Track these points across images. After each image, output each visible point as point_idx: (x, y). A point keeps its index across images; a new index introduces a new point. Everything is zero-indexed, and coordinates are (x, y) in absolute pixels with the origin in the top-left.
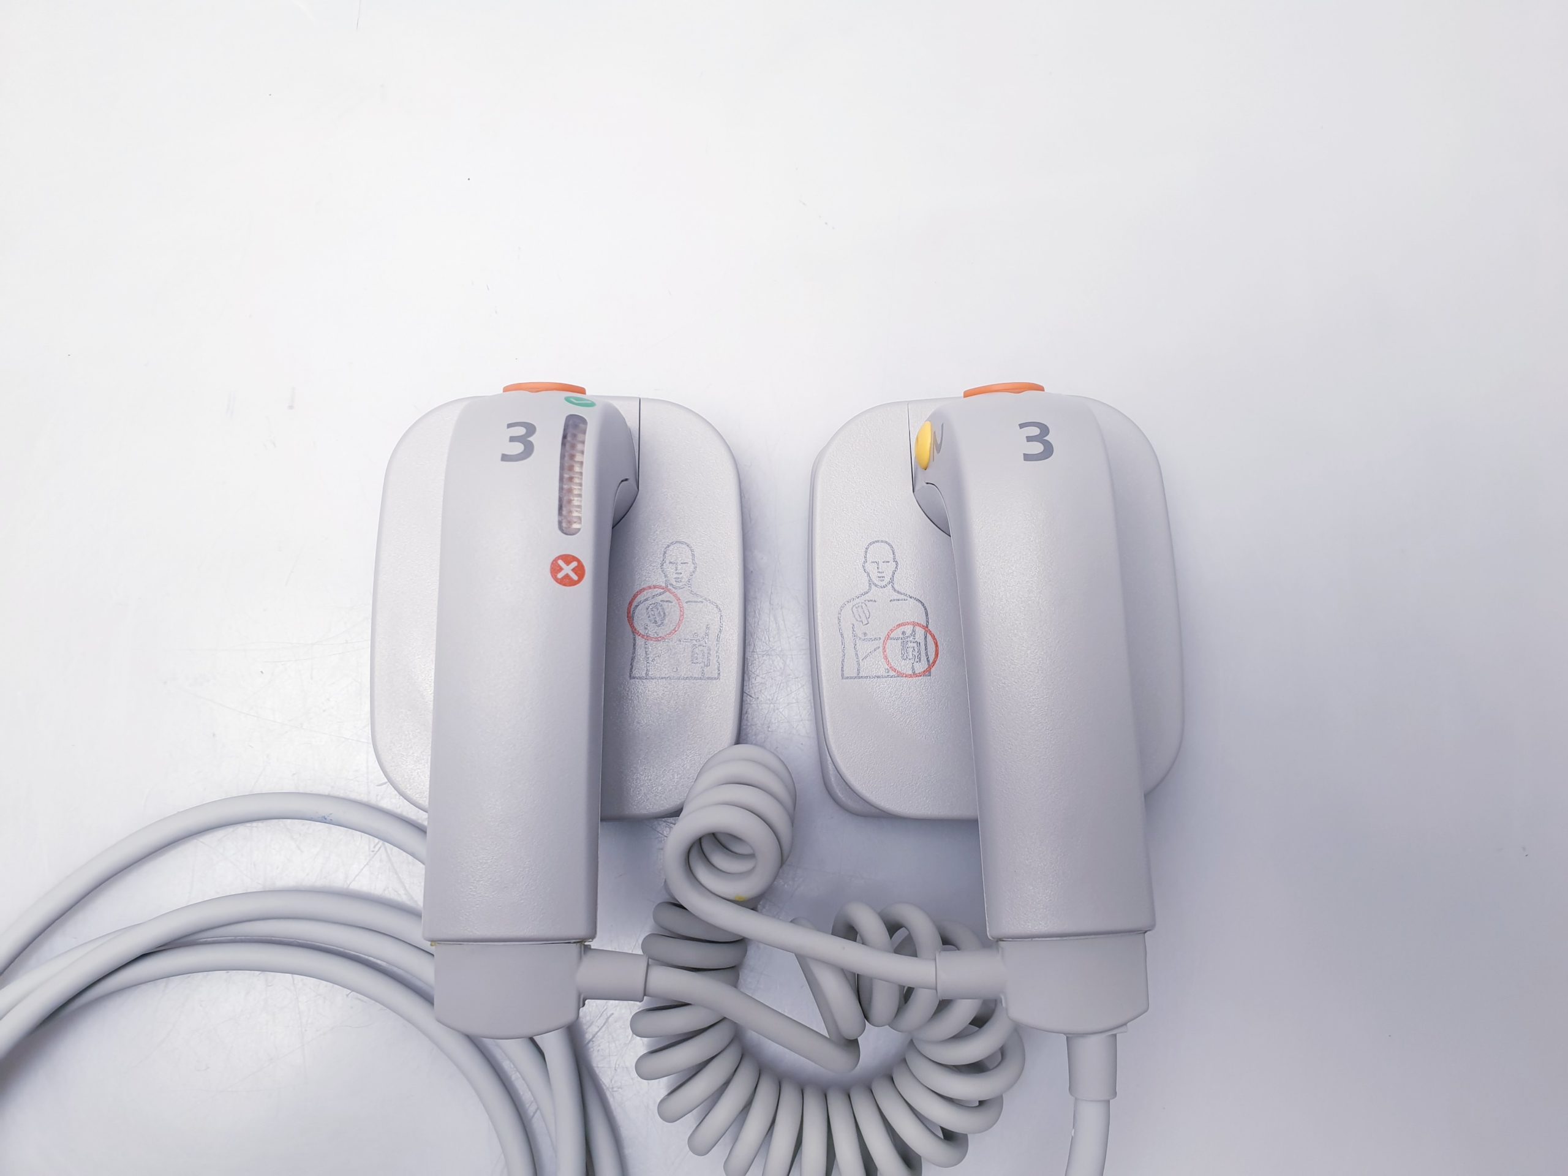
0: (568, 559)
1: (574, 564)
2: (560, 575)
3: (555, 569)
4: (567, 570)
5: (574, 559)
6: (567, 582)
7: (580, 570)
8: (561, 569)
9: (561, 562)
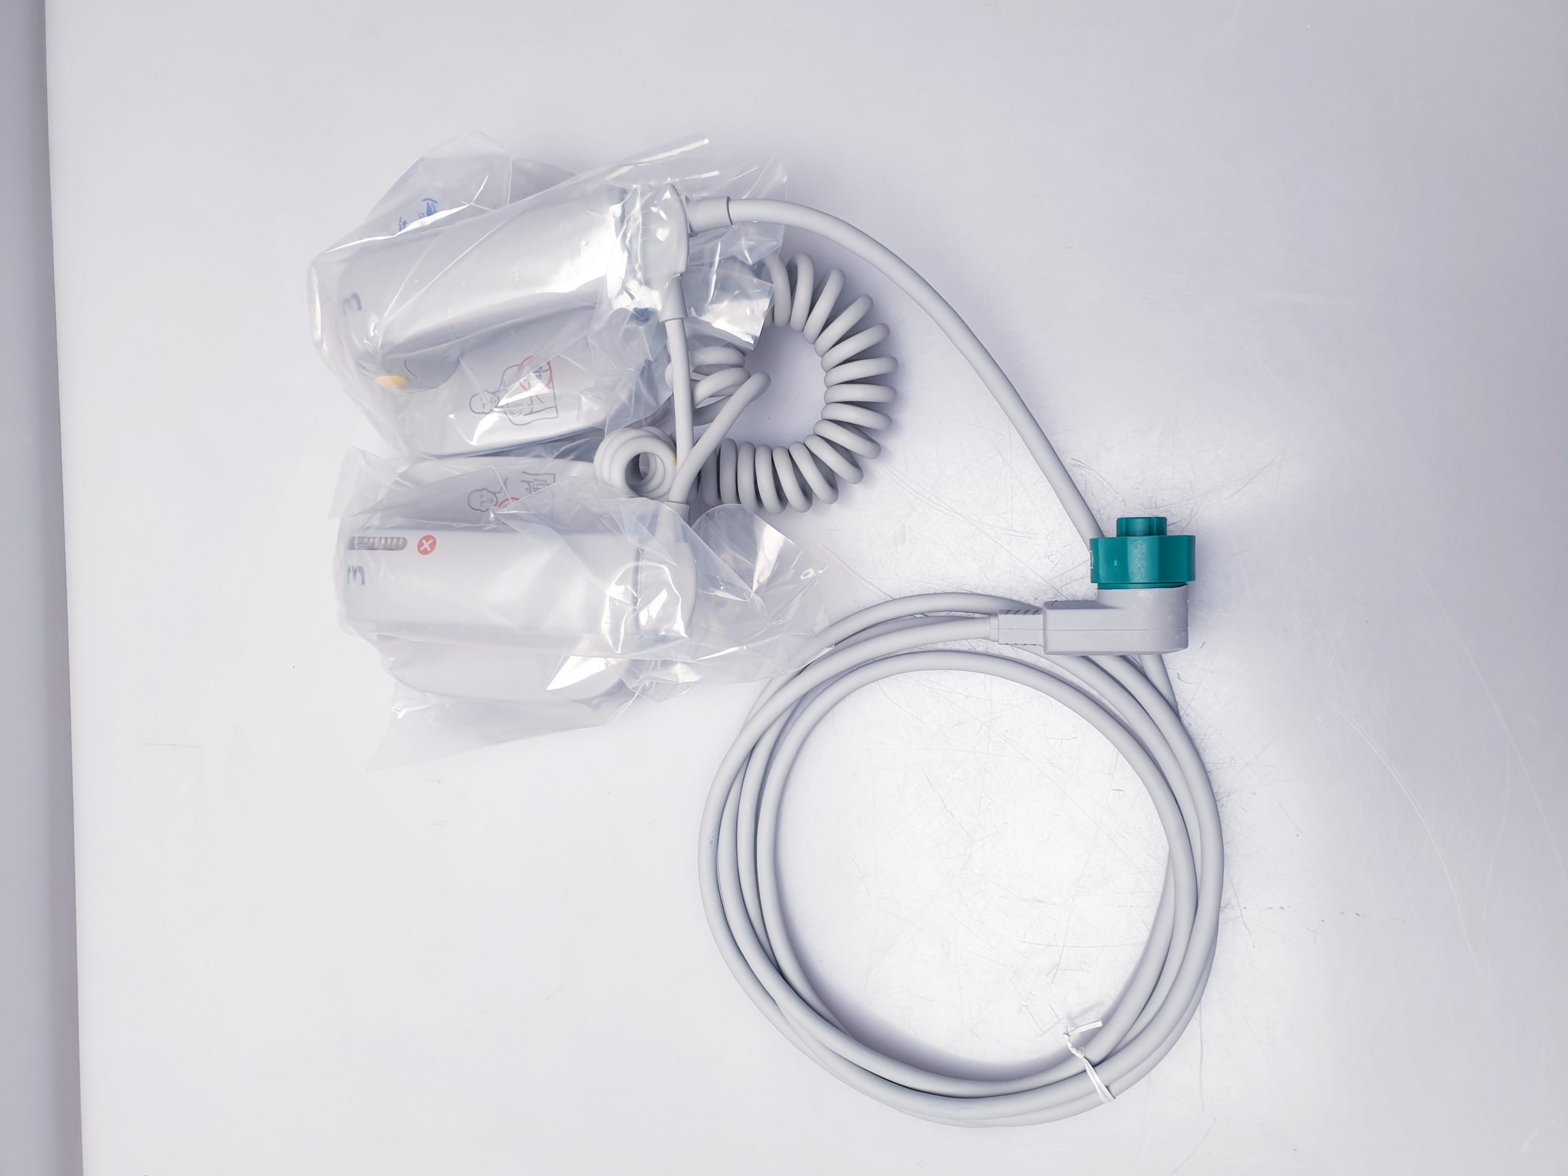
0: (420, 545)
1: (424, 541)
2: (429, 549)
3: (425, 552)
4: (426, 545)
5: (421, 540)
6: (433, 546)
7: (427, 538)
8: (426, 548)
9: (422, 549)
